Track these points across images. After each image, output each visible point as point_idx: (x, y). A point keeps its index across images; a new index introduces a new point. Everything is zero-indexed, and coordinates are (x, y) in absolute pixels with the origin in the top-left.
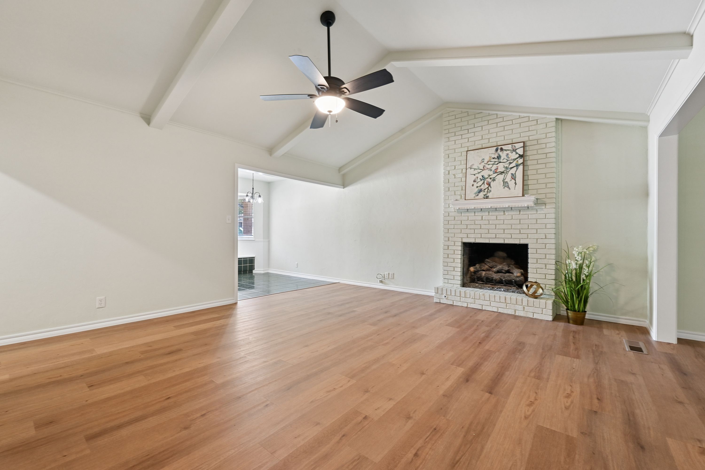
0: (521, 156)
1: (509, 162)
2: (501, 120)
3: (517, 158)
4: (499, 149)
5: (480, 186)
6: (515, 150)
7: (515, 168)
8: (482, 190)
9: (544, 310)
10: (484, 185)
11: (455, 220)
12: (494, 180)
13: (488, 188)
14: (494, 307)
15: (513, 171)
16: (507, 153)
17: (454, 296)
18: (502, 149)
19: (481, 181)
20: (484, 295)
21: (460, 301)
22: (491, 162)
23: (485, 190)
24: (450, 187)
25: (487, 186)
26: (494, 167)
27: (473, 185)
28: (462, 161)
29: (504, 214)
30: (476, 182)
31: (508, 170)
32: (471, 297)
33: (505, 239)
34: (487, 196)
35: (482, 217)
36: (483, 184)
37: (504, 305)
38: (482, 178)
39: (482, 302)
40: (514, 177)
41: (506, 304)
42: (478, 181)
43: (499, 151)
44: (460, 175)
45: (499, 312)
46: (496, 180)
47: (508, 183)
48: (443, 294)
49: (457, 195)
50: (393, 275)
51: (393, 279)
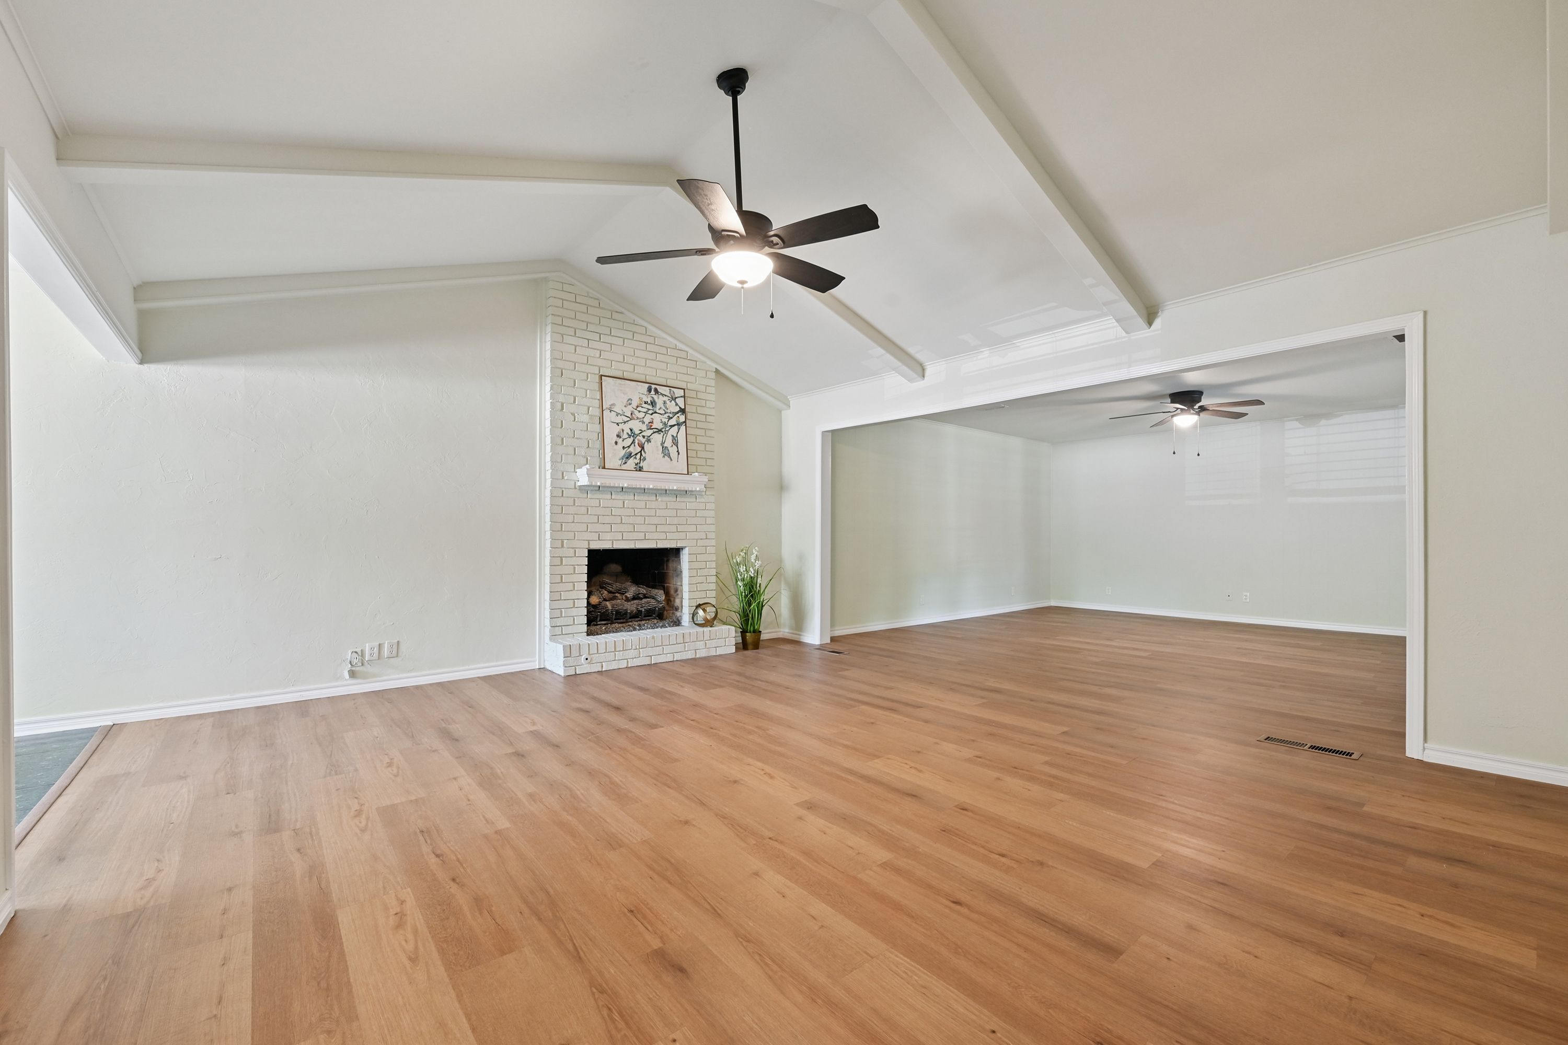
0: (683, 411)
1: (667, 415)
2: (651, 340)
3: (678, 413)
4: (653, 390)
5: (629, 447)
6: (674, 399)
7: (676, 427)
8: (632, 455)
9: (727, 639)
10: (635, 446)
11: (574, 504)
12: (649, 441)
13: (641, 452)
14: (668, 655)
15: (674, 431)
16: (664, 400)
17: (604, 653)
18: (656, 391)
19: (630, 438)
20: (653, 637)
21: (615, 660)
22: (642, 407)
23: (636, 454)
24: (565, 437)
25: (639, 449)
26: (647, 419)
27: (616, 443)
28: (588, 391)
29: (656, 500)
30: (620, 437)
31: (667, 429)
32: (634, 647)
33: (658, 541)
34: (640, 467)
35: (624, 502)
36: (633, 445)
37: (680, 647)
38: (630, 434)
39: (650, 651)
40: (675, 442)
41: (684, 644)
42: (624, 437)
43: (653, 392)
44: (585, 418)
45: (675, 660)
46: (652, 441)
47: (668, 450)
48: (582, 656)
49: (579, 455)
50: (395, 647)
51: (397, 656)
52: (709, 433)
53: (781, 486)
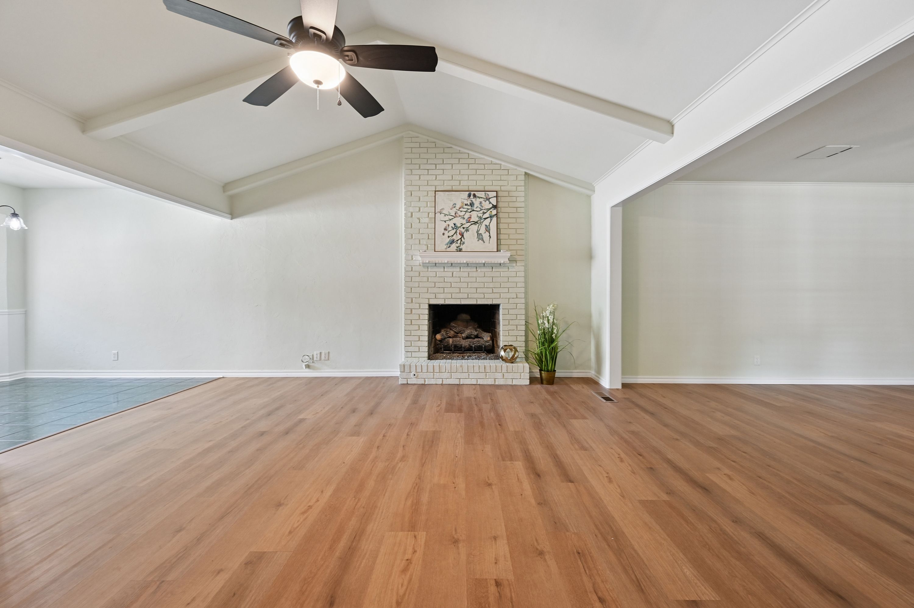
0: (495, 207)
1: (482, 211)
2: (472, 161)
3: (491, 208)
4: (472, 195)
5: (452, 236)
6: (488, 199)
7: (489, 219)
8: (455, 241)
9: (522, 374)
10: (457, 235)
11: (419, 275)
12: (467, 230)
13: (461, 238)
14: (473, 379)
15: (487, 222)
16: (480, 201)
17: (426, 372)
18: (475, 196)
19: (453, 230)
20: (461, 366)
21: (434, 378)
22: (463, 208)
23: (457, 241)
24: (414, 233)
25: (460, 237)
26: (467, 216)
27: (444, 234)
28: (428, 202)
29: (477, 271)
30: (447, 230)
31: (482, 221)
32: (447, 371)
33: (477, 299)
34: (460, 249)
35: (453, 273)
36: (455, 234)
37: (482, 375)
38: (454, 227)
39: (459, 375)
40: (488, 229)
41: (485, 373)
42: (449, 230)
43: (472, 197)
44: (427, 220)
45: (478, 384)
46: (470, 230)
47: (482, 236)
48: (412, 372)
49: (423, 244)
50: (327, 354)
51: (328, 360)
52: (518, 220)
53: (590, 256)
